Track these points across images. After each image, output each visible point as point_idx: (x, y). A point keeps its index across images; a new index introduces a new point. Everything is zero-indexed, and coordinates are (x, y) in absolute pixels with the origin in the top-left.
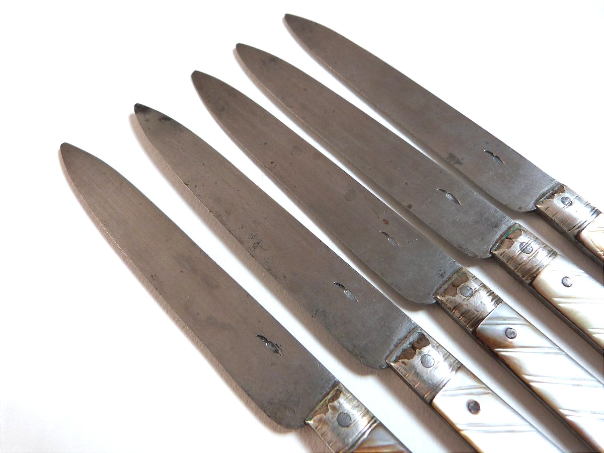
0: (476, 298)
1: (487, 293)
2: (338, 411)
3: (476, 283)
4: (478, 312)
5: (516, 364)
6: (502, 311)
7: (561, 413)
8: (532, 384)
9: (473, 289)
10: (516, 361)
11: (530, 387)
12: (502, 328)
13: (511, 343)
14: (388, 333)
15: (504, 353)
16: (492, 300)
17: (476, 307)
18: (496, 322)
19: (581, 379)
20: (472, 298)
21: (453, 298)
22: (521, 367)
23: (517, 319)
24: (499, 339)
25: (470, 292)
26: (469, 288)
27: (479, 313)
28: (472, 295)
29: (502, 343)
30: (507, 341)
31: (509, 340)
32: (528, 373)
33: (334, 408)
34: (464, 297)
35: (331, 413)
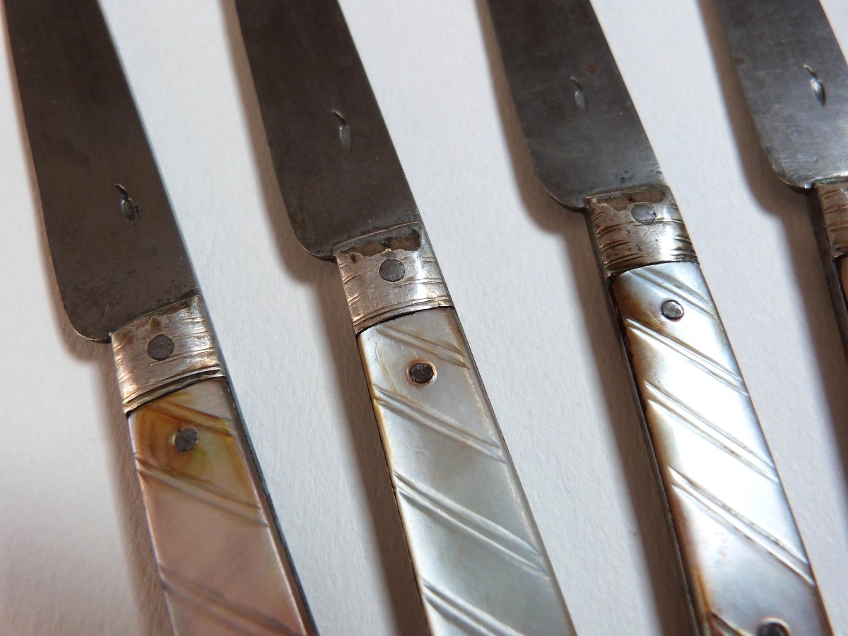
0: (651, 230)
1: (679, 236)
2: (160, 330)
3: (670, 212)
4: (640, 250)
5: (645, 358)
6: (683, 273)
7: (670, 475)
8: (652, 404)
9: (659, 216)
10: (649, 354)
11: (645, 406)
12: (662, 295)
13: (662, 323)
14: (366, 212)
15: (640, 332)
16: (678, 249)
17: (641, 242)
18: (659, 280)
19: (745, 447)
20: (645, 227)
21: (613, 212)
22: (650, 366)
23: (701, 299)
24: (644, 306)
25: (650, 217)
26: (651, 212)
27: (641, 254)
28: (651, 223)
29: (645, 314)
30: (656, 317)
31: (663, 318)
32: (656, 382)
33: (156, 325)
34: (634, 220)
35: (147, 330)
